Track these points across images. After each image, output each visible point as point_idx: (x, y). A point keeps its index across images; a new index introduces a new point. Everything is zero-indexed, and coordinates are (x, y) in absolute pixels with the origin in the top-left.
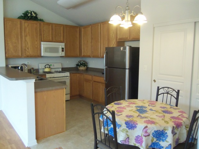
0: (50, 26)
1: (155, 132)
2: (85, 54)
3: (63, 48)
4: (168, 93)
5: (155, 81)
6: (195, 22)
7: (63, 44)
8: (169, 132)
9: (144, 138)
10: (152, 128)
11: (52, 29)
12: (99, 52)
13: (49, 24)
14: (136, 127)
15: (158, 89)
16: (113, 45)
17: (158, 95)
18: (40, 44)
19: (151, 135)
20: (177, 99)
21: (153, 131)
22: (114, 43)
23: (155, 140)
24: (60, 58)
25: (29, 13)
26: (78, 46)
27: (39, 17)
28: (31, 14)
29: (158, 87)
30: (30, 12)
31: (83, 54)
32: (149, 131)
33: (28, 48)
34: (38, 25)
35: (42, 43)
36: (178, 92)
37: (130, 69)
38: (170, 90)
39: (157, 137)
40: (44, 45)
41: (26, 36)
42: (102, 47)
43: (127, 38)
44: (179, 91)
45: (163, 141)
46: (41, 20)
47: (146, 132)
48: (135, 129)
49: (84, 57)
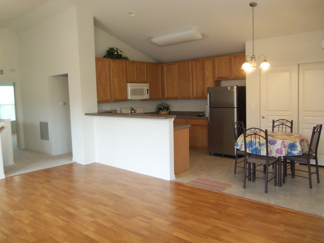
0: (135, 65)
1: (290, 144)
2: (170, 96)
3: (147, 90)
4: (283, 124)
5: (263, 117)
6: (299, 64)
7: (148, 85)
8: (298, 144)
9: (283, 149)
10: (287, 142)
11: (137, 68)
12: (191, 92)
13: (133, 62)
14: (276, 143)
15: (274, 122)
16: (210, 84)
17: (274, 127)
18: (126, 86)
19: (287, 147)
20: (291, 128)
21: (288, 144)
22: (211, 82)
23: (289, 150)
24: (140, 101)
25: (115, 51)
26: (161, 87)
27: (124, 55)
28: (117, 52)
29: (273, 120)
30: (116, 49)
31: (166, 96)
32: (285, 144)
33: (116, 91)
34: (124, 64)
35: (129, 84)
36: (292, 123)
37: (238, 108)
38: (285, 121)
39: (290, 148)
40: (130, 87)
41: (114, 77)
42: (195, 86)
43: (228, 77)
44: (292, 121)
45: (295, 150)
46: (126, 59)
47: (284, 145)
48: (276, 145)
49: (169, 99)
